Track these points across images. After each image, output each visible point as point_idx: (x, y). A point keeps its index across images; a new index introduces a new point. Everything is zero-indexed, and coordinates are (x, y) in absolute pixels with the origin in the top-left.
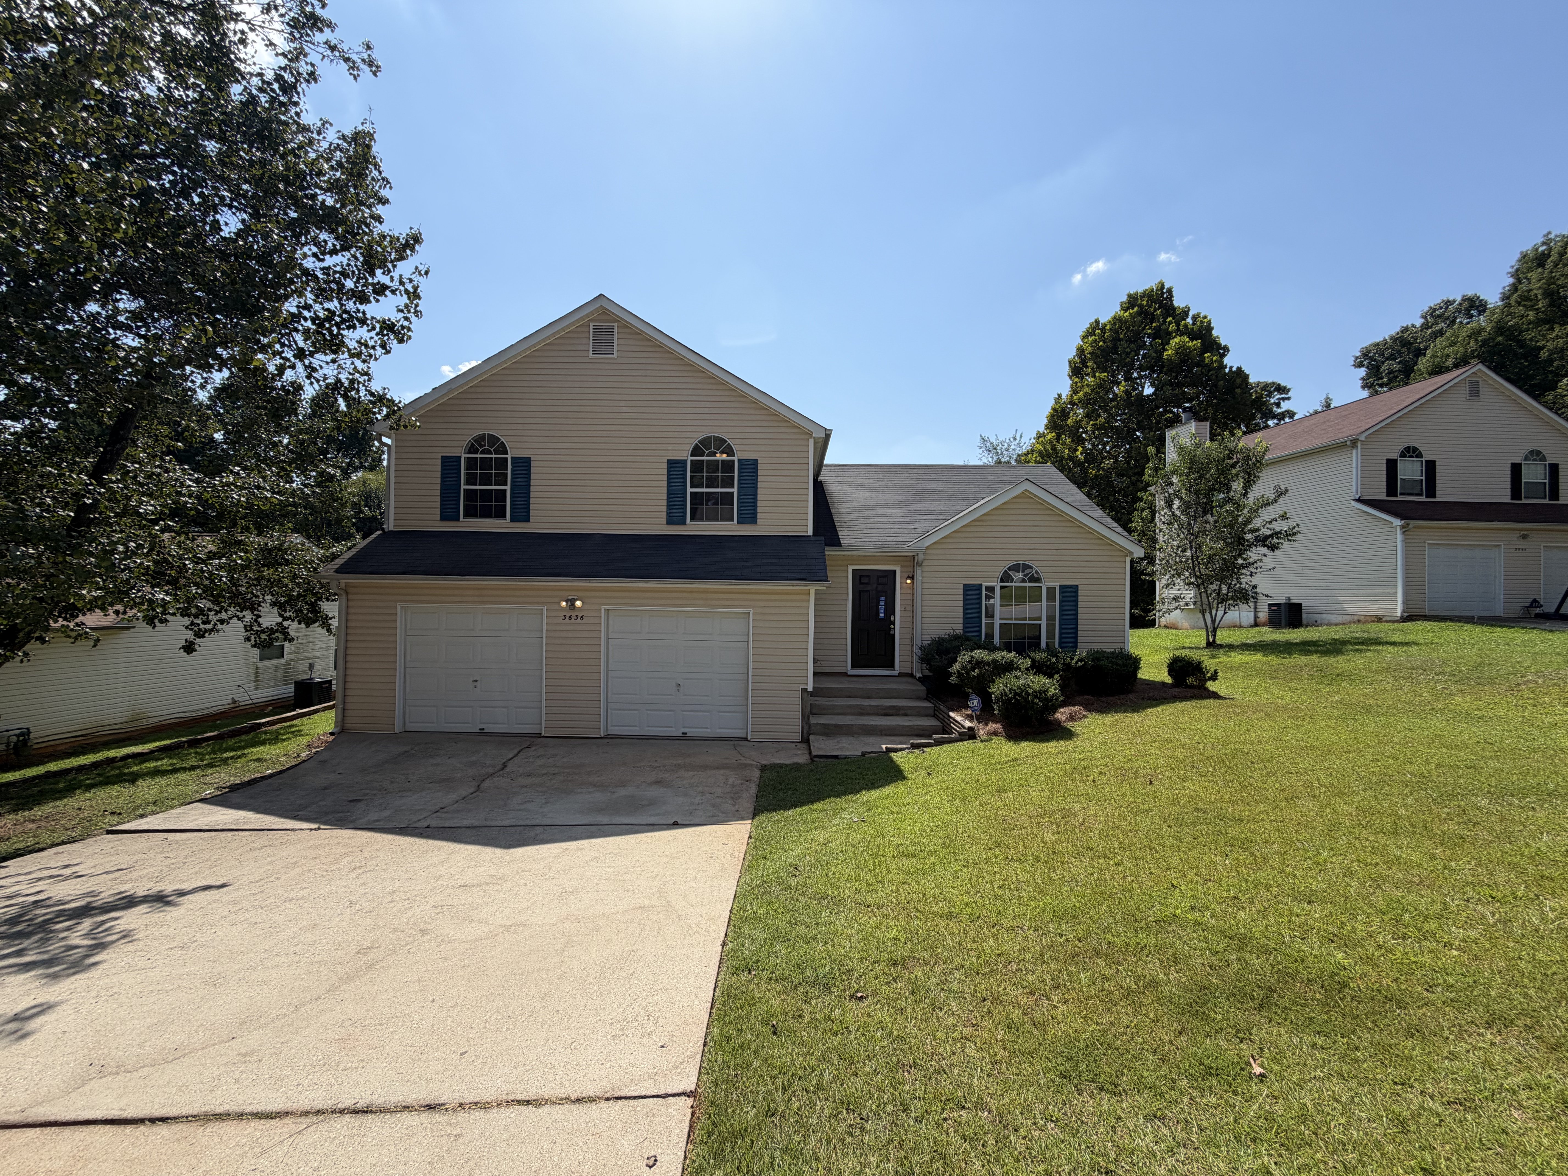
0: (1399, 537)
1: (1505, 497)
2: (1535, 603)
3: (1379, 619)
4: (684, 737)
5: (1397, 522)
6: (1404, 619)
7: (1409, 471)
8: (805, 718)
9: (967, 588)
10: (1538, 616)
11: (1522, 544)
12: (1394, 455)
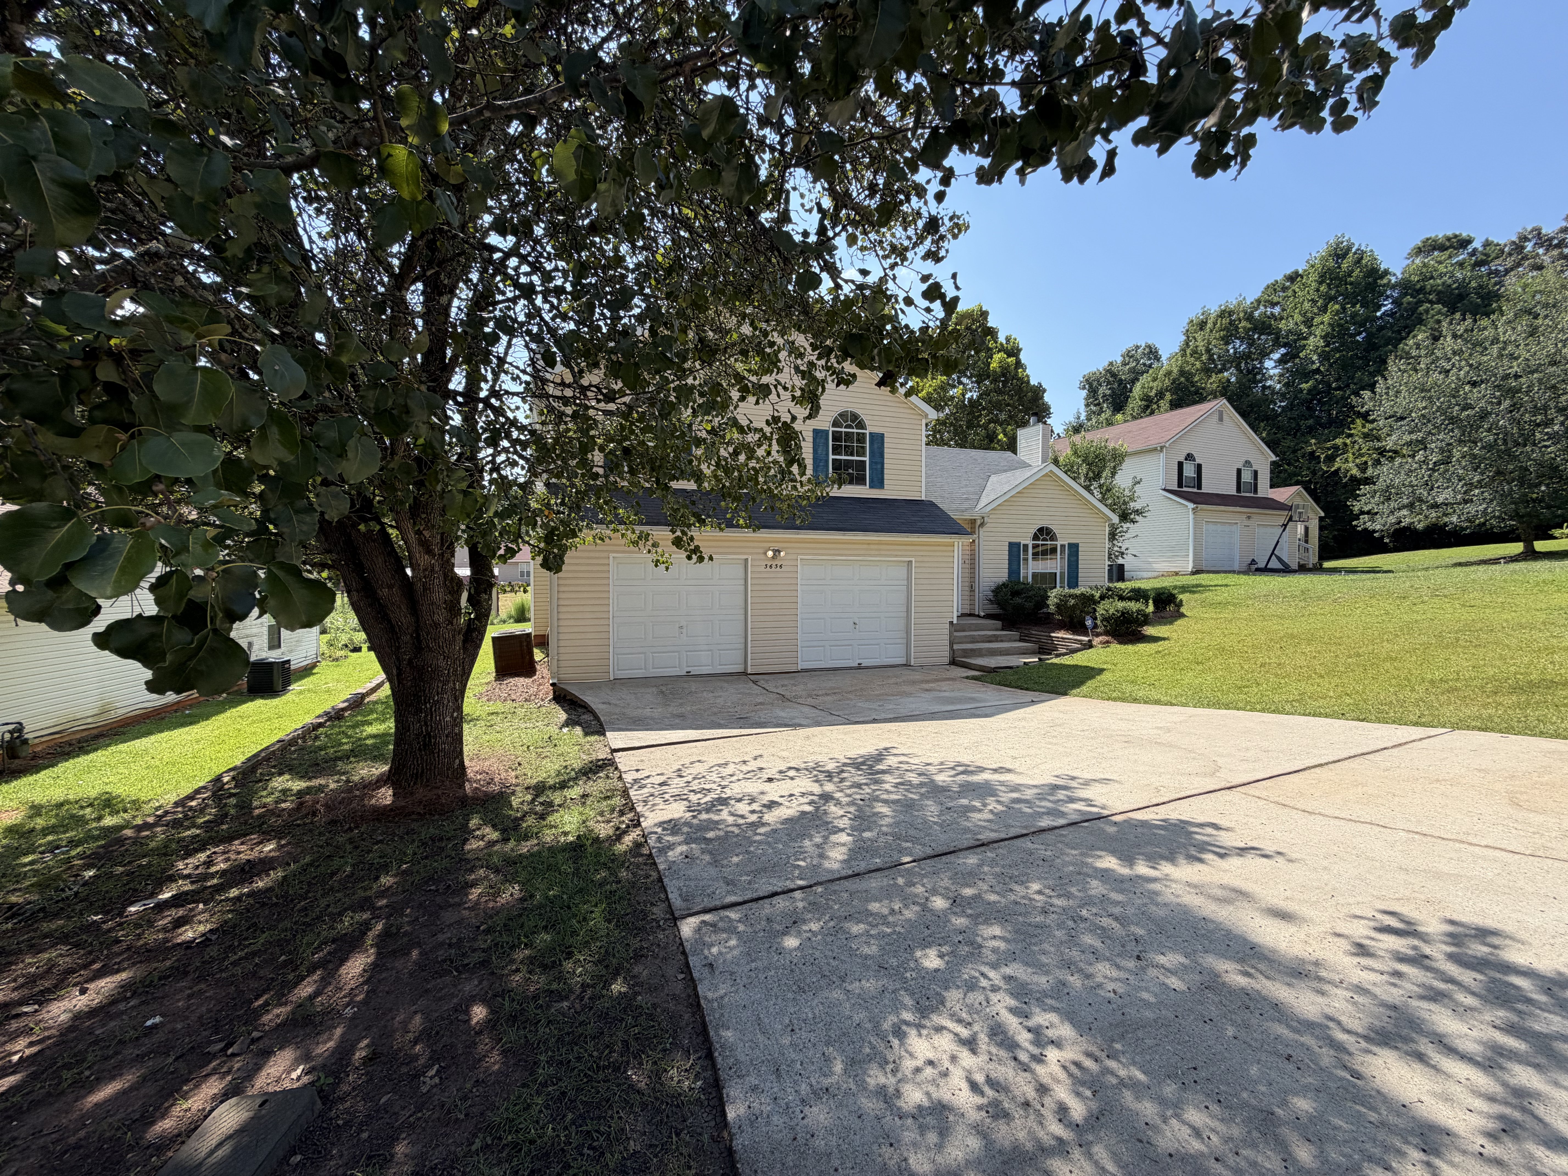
0: (1191, 516)
1: (1233, 491)
2: (1253, 562)
3: (1177, 574)
4: (860, 667)
5: (1191, 505)
6: (1193, 573)
7: (1189, 471)
8: (951, 644)
9: (1011, 545)
10: (1257, 570)
11: (1247, 523)
12: (1182, 459)
